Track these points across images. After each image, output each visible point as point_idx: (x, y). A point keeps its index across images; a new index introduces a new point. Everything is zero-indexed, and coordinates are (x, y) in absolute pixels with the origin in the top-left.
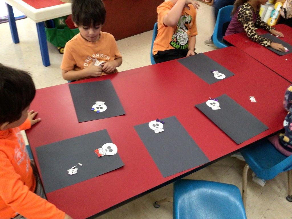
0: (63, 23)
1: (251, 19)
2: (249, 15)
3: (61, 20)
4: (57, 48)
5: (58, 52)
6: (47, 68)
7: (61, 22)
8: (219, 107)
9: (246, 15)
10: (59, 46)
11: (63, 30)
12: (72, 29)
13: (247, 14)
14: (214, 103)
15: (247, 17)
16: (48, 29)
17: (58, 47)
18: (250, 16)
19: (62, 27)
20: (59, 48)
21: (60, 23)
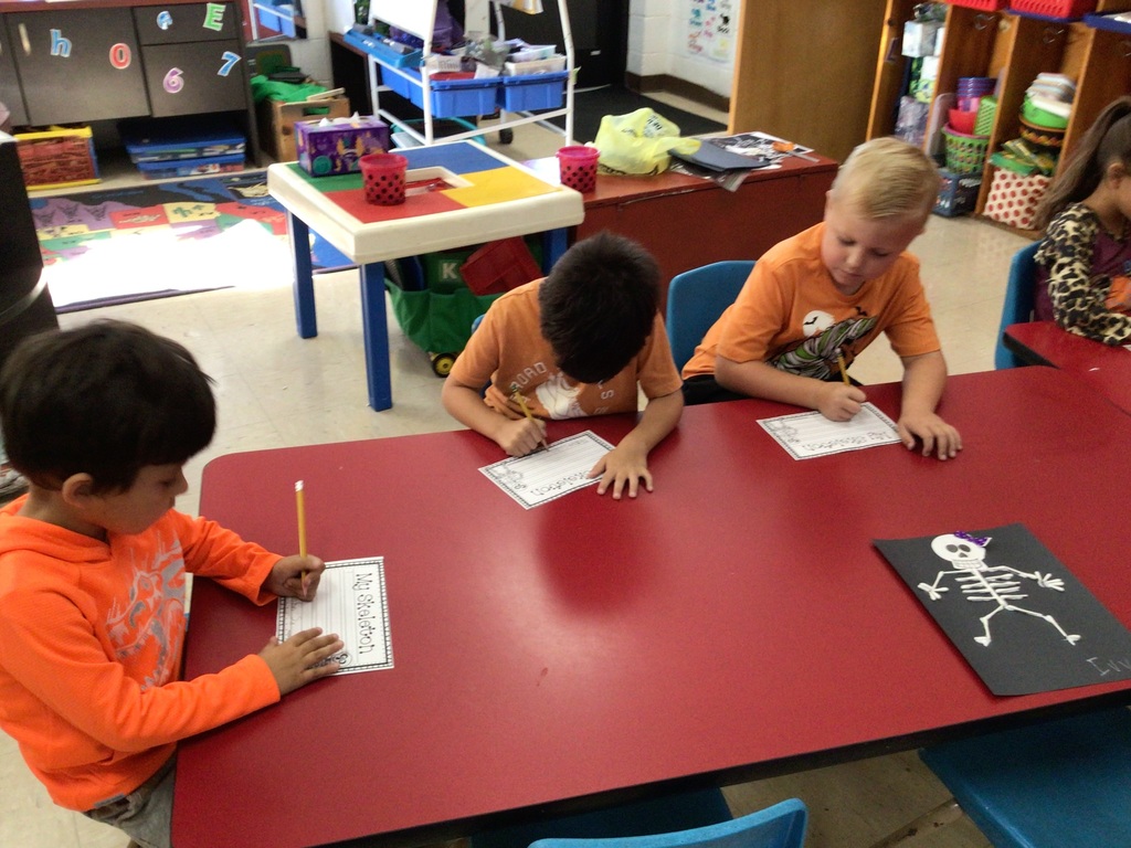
0: (454, 276)
1: (1079, 249)
2: (1072, 233)
3: (448, 266)
4: (429, 357)
5: (430, 370)
6: (381, 415)
7: (448, 271)
8: (984, 560)
9: (1062, 236)
10: (433, 349)
11: (452, 296)
12: (479, 294)
13: (1066, 232)
14: (966, 548)
15: (1064, 240)
16: (405, 293)
17: (430, 353)
18: (1075, 238)
19: (448, 288)
20: (433, 358)
21: (445, 276)
